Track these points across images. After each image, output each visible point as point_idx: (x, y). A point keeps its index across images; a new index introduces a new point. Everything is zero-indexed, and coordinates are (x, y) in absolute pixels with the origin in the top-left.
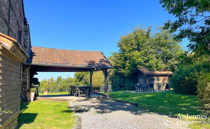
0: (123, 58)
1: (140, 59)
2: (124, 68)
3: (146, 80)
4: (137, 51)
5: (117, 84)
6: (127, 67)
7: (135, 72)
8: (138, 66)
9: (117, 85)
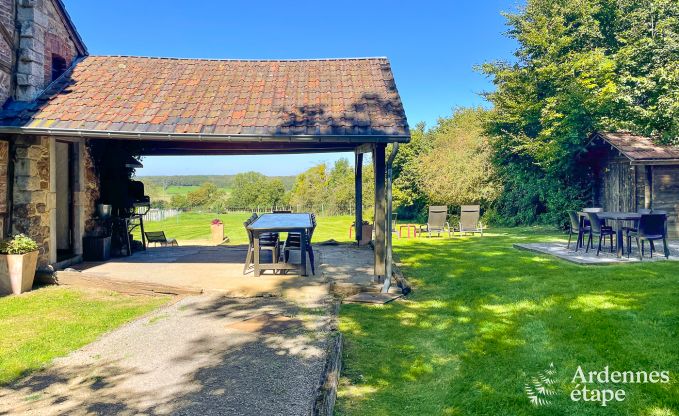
0: (530, 88)
1: (611, 87)
2: (533, 130)
3: (637, 192)
4: (599, 52)
5: (523, 196)
6: (550, 126)
7: (585, 150)
8: (604, 120)
9: (525, 200)
